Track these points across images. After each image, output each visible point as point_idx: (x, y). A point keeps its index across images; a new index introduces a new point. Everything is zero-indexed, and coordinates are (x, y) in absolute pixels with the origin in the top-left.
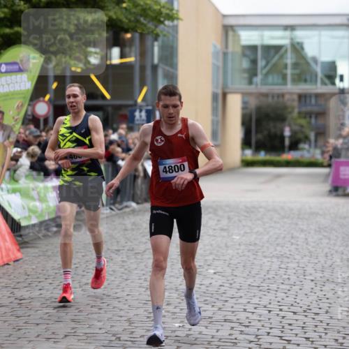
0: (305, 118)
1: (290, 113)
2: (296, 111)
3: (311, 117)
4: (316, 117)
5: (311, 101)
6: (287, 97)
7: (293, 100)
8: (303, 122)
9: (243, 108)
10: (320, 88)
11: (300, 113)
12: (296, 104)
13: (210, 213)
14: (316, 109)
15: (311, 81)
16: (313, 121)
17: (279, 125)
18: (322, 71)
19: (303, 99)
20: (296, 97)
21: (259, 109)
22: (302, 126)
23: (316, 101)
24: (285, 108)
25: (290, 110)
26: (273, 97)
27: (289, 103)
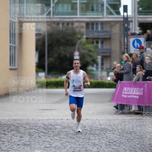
0: (93, 43)
1: (80, 39)
2: (85, 37)
3: (97, 42)
4: (102, 43)
5: (97, 28)
6: (76, 25)
7: (82, 27)
8: (90, 46)
9: (36, 35)
10: (106, 17)
11: (87, 38)
12: (84, 30)
13: (12, 130)
14: (102, 35)
15: (97, 10)
16: (100, 45)
17: (69, 49)
18: (107, 2)
19: (90, 26)
20: (84, 25)
21: (50, 35)
22: (90, 51)
23: (102, 28)
24: (74, 33)
25: (79, 36)
26: (63, 24)
27: (77, 30)
